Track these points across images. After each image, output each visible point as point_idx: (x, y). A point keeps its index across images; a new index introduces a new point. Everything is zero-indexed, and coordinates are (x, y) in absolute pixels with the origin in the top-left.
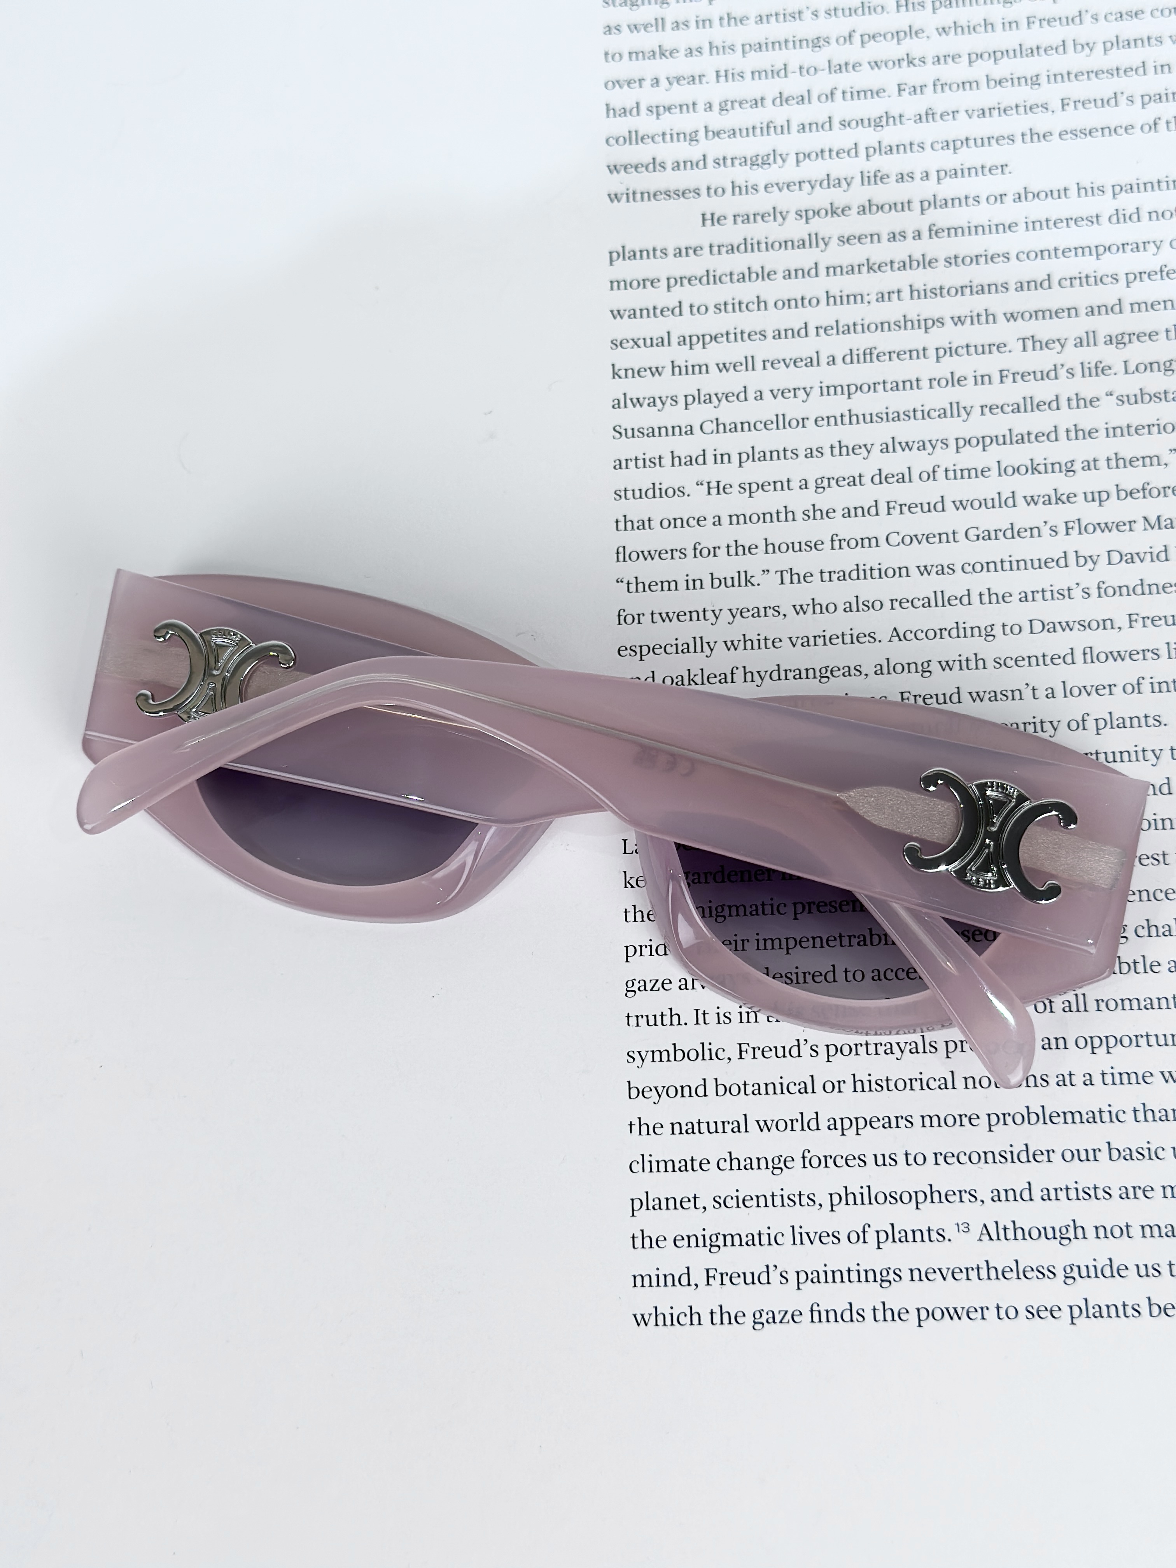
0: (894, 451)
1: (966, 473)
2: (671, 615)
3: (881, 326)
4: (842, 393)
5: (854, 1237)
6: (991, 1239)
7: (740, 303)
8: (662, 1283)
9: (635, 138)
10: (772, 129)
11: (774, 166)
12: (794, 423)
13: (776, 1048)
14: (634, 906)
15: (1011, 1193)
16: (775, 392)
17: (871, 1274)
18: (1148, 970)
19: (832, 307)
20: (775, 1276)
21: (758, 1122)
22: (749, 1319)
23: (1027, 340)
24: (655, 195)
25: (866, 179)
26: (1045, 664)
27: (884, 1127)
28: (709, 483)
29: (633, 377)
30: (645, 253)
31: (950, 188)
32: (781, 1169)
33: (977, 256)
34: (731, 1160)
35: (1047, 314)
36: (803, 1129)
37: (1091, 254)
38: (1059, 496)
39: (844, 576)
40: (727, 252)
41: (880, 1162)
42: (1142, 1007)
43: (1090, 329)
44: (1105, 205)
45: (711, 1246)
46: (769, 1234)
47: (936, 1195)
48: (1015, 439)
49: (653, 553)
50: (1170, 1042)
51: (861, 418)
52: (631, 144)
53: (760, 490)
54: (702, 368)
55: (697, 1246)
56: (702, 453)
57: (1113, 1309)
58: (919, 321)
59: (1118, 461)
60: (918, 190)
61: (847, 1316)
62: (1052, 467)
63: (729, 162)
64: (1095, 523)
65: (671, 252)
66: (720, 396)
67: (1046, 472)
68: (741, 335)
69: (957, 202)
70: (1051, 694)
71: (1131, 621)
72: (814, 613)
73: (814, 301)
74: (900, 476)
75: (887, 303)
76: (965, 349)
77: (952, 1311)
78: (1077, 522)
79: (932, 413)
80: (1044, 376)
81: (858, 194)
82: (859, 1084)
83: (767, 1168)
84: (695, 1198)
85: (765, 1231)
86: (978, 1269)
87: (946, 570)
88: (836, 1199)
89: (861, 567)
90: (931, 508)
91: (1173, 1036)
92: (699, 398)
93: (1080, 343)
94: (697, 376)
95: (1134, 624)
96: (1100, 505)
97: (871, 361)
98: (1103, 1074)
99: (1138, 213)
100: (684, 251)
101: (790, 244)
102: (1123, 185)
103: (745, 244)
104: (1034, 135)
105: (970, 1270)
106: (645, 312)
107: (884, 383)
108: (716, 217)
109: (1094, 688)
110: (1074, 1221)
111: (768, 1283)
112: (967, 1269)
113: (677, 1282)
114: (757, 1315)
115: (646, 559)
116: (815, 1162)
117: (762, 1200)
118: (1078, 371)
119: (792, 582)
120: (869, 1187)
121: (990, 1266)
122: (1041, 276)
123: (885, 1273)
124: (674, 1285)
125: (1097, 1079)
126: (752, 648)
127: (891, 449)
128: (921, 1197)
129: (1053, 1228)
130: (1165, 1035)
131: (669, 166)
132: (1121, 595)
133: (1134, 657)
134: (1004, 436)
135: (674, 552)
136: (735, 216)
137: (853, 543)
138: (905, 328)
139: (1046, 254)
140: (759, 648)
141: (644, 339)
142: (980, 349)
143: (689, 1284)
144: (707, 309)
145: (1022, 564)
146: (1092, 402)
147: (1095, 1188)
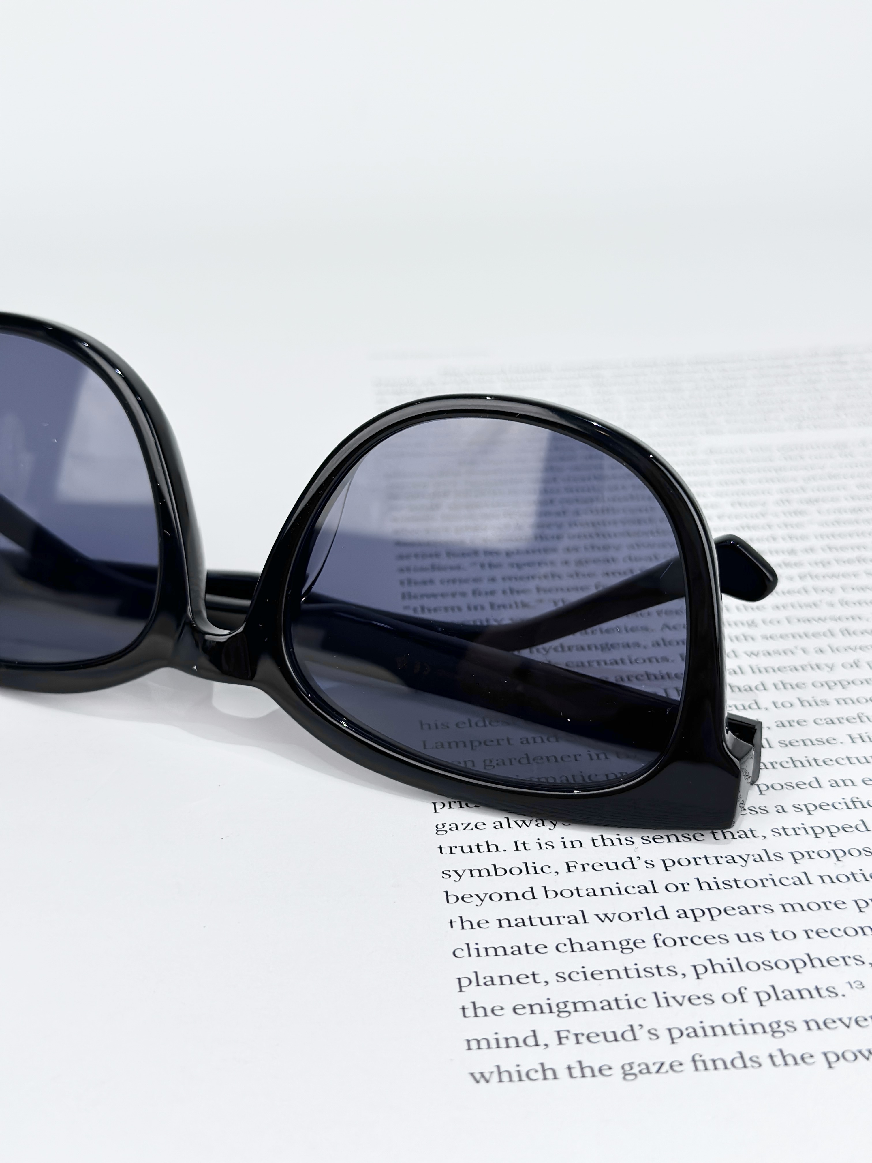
0: (640, 547)
4: (590, 526)
5: (729, 998)
12: (551, 539)
13: (607, 864)
17: (758, 1028)
20: (641, 1034)
21: (597, 915)
22: (618, 1073)
26: (807, 637)
27: (740, 913)
28: (481, 564)
32: (632, 949)
34: (572, 945)
36: (649, 919)
38: (788, 563)
41: (744, 938)
46: (628, 1000)
47: (816, 963)
49: (435, 595)
51: (608, 536)
53: (528, 566)
56: (474, 552)
70: (820, 651)
78: (808, 575)
82: (705, 886)
83: (614, 948)
84: (534, 974)
85: (622, 998)
88: (701, 970)
96: (824, 567)
109: (858, 648)
111: (635, 1039)
114: (627, 1068)
115: (429, 598)
116: (670, 942)
120: (737, 959)
123: (775, 1025)
127: (636, 547)
128: (800, 964)
135: (455, 594)
143: (537, 1045)
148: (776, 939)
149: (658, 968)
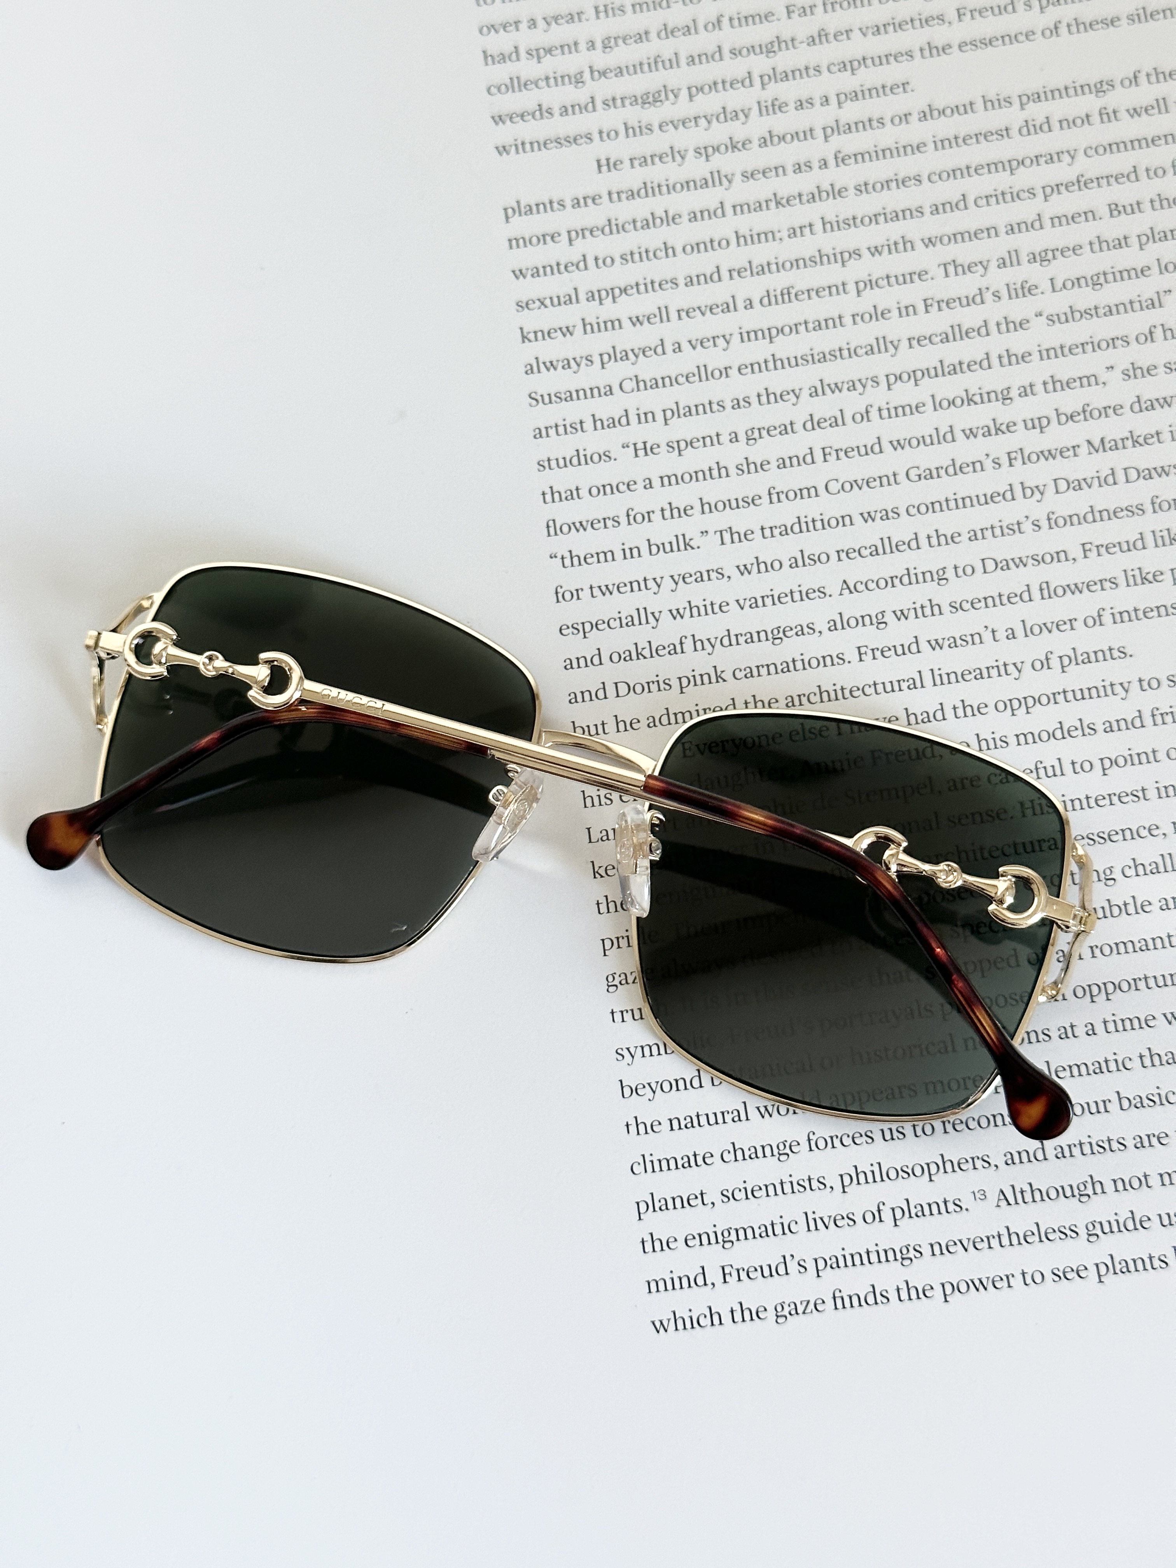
0: (824, 393)
1: (900, 410)
2: (610, 587)
3: (796, 263)
4: (764, 338)
5: (869, 1218)
6: (1009, 1204)
7: (647, 252)
8: (677, 1285)
9: (517, 84)
10: (660, 64)
11: (667, 103)
12: (717, 374)
13: (768, 1029)
14: (606, 897)
15: (1024, 1156)
16: (694, 342)
18: (1140, 910)
19: (743, 248)
20: (793, 1266)
21: (758, 1108)
22: (771, 1314)
23: (948, 266)
24: (545, 144)
25: (764, 109)
26: (1002, 604)
27: (888, 1100)
28: (635, 444)
29: (544, 339)
30: (541, 207)
31: (852, 112)
32: (787, 1155)
33: (887, 182)
34: (735, 1151)
35: (966, 235)
37: (1004, 170)
38: (998, 426)
39: (786, 531)
40: (627, 198)
41: (888, 1136)
42: (1137, 949)
43: (1012, 249)
44: (1013, 116)
45: (724, 1242)
46: (782, 1224)
48: (946, 370)
49: (584, 524)
50: (1169, 982)
51: (786, 362)
52: (513, 91)
53: (689, 447)
54: (614, 324)
55: (710, 1243)
56: (624, 413)
57: (1139, 1263)
58: (835, 255)
59: (1055, 384)
60: (820, 117)
61: (871, 1300)
62: (987, 397)
63: (619, 102)
64: (1038, 450)
65: (568, 203)
66: (636, 351)
67: (982, 402)
68: (652, 286)
69: (860, 126)
70: (1012, 635)
71: (1085, 551)
72: (759, 572)
73: (724, 243)
74: (833, 419)
75: (799, 239)
76: (886, 281)
77: (977, 1283)
78: (1019, 452)
79: (860, 352)
80: (970, 301)
81: (757, 126)
82: (858, 1059)
83: (773, 1155)
84: (702, 1194)
85: (777, 1221)
86: (999, 1236)
87: (891, 514)
88: (847, 1180)
89: (803, 520)
90: (868, 451)
91: (1171, 975)
92: (615, 355)
93: (1002, 264)
94: (610, 332)
95: (1088, 553)
96: (1042, 432)
97: (790, 301)
98: (1105, 1022)
99: (1048, 122)
100: (582, 201)
101: (692, 184)
102: (1030, 94)
103: (645, 188)
104: (933, 50)
105: (991, 1238)
106: (548, 269)
107: (806, 323)
108: (612, 162)
109: (1055, 625)
110: (1091, 1177)
111: (787, 1274)
112: (988, 1238)
113: (692, 1283)
114: (779, 1308)
115: (578, 530)
116: (821, 1144)
117: (771, 1189)
118: (1004, 293)
119: (733, 542)
120: (879, 1164)
121: (1011, 1232)
122: (956, 197)
123: (904, 1251)
124: (690, 1286)
125: (1100, 1028)
126: (699, 615)
127: (820, 391)
128: (933, 1168)
129: (1071, 1187)
130: (1163, 976)
131: (556, 111)
132: (1072, 524)
133: (1093, 588)
134: (935, 368)
135: (607, 520)
136: (631, 159)
137: (791, 495)
138: (822, 263)
139: (958, 173)
140: (706, 614)
141: (551, 298)
142: (901, 279)
143: (705, 1284)
144: (613, 260)
145: (968, 501)
146: (1022, 325)
147: (1109, 1141)
148: (916, 1136)
149: (810, 1180)
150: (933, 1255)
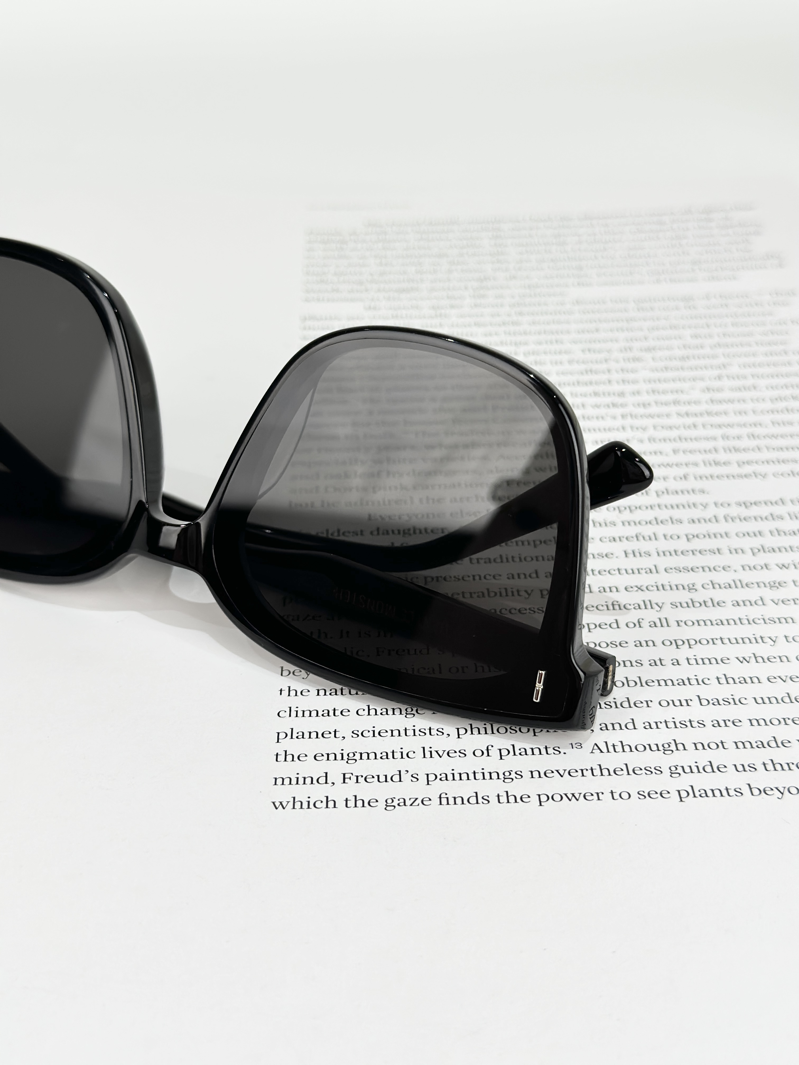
5: (478, 753)
6: (602, 752)
10: (411, 281)
15: (617, 726)
17: (494, 776)
18: (716, 604)
20: (406, 777)
22: (381, 804)
23: (585, 350)
31: (528, 300)
34: (369, 710)
37: (623, 321)
38: (615, 404)
42: (714, 624)
44: (629, 306)
46: (402, 753)
50: (740, 642)
57: (717, 791)
59: (654, 392)
60: (508, 301)
67: (604, 396)
69: (533, 305)
72: (440, 449)
74: (503, 397)
76: (544, 354)
77: (570, 796)
80: (599, 361)
81: (468, 302)
84: (335, 731)
85: (397, 750)
86: (592, 769)
89: (475, 432)
91: (742, 638)
93: (620, 351)
95: (677, 453)
96: (644, 408)
98: (688, 659)
99: (653, 309)
102: (641, 300)
104: (581, 284)
105: (584, 771)
108: (373, 307)
110: (675, 740)
111: (400, 781)
112: (582, 770)
114: (390, 801)
118: (622, 360)
121: (603, 768)
122: (591, 329)
123: (507, 774)
125: (683, 662)
130: (736, 638)
132: (666, 441)
133: (680, 466)
143: (326, 783)
147: (690, 721)
149: (430, 729)
150: (532, 777)
